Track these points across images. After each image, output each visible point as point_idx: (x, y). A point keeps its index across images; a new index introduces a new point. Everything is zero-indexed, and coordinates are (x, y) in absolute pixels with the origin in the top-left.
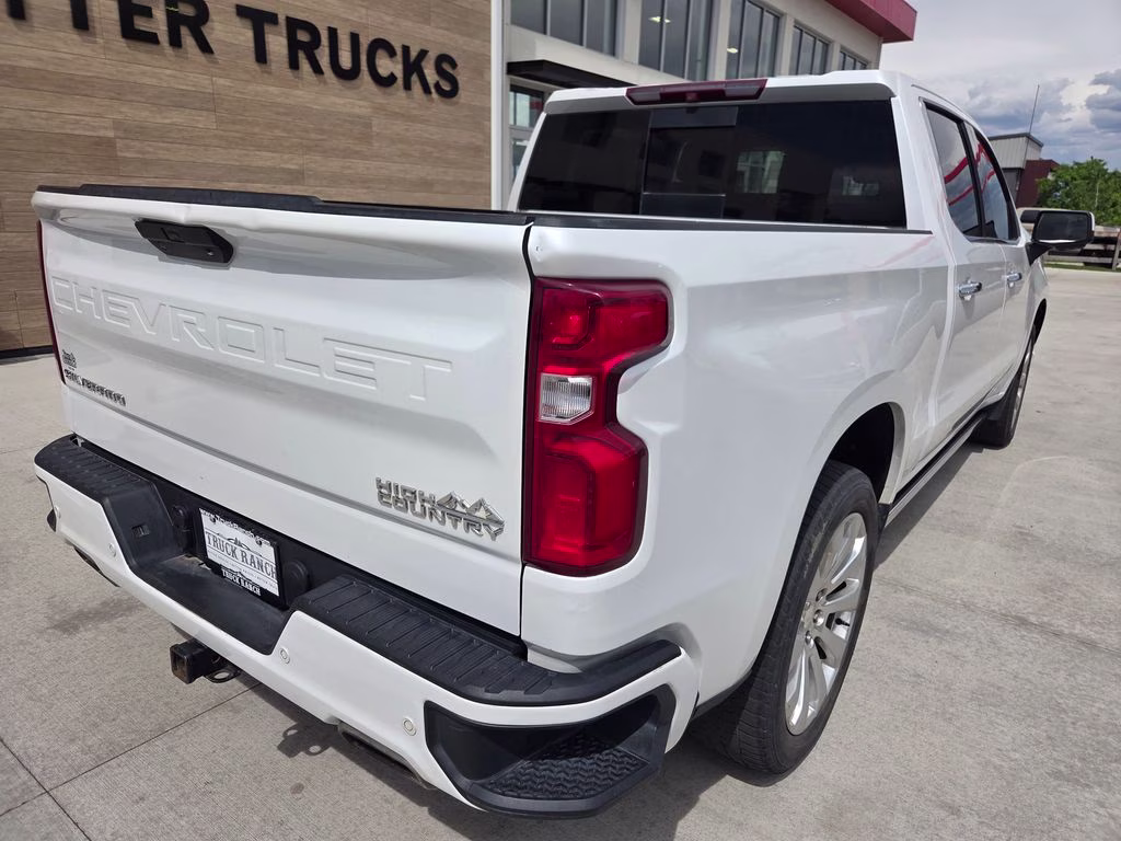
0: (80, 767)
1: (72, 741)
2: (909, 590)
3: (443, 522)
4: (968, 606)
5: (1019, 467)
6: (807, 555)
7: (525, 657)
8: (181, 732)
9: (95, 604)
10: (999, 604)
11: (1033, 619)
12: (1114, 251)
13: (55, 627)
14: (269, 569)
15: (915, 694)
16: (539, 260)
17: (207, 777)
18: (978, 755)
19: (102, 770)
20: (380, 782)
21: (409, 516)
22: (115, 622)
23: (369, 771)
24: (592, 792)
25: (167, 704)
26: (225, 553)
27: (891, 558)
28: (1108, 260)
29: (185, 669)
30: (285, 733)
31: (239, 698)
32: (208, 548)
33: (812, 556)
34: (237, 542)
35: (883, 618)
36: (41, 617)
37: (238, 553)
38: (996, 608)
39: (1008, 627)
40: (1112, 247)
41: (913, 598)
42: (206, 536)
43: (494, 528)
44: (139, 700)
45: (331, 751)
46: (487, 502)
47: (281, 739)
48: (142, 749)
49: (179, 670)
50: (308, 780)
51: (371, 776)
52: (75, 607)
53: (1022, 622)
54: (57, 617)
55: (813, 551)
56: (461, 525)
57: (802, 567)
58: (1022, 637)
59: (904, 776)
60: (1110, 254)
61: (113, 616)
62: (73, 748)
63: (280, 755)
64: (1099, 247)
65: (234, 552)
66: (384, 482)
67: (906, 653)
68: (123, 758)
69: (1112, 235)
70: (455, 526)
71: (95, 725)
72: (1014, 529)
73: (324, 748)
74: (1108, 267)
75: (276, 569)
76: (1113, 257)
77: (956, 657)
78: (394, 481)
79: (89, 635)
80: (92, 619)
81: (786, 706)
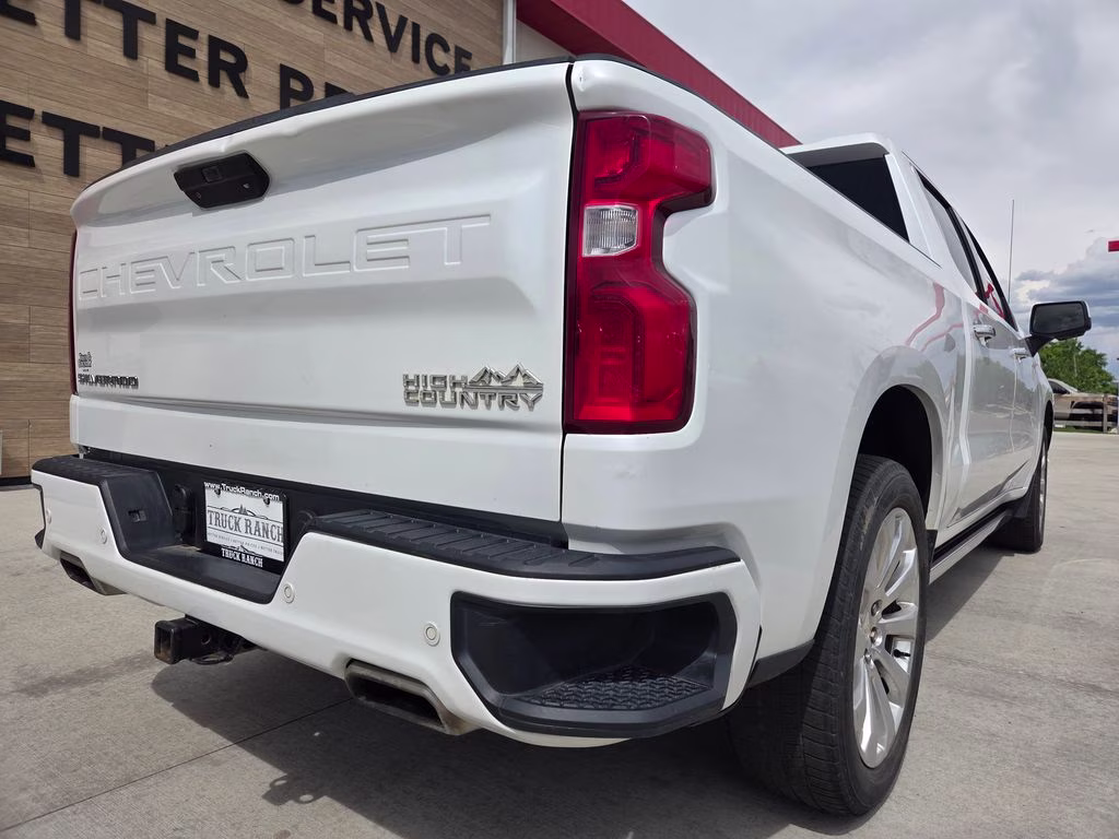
0: (28, 814)
1: (24, 789)
2: (965, 663)
3: (474, 405)
4: (1032, 676)
5: (1055, 567)
6: (861, 526)
7: (565, 545)
8: (151, 781)
9: (70, 671)
10: (1066, 674)
11: (1106, 686)
12: (1102, 415)
13: (22, 691)
14: (275, 531)
15: (993, 751)
16: (582, 90)
17: (177, 824)
18: (1079, 806)
19: (54, 816)
20: (381, 829)
21: (438, 411)
22: (88, 687)
23: (369, 817)
24: (649, 705)
25: (137, 757)
26: (227, 529)
27: (938, 637)
28: (1098, 424)
29: (169, 652)
30: (272, 785)
31: (220, 752)
32: (208, 530)
33: (866, 527)
34: (243, 511)
35: (942, 685)
36: (8, 683)
37: (242, 524)
38: (1064, 678)
39: (1080, 693)
40: (1099, 411)
41: (970, 669)
42: (208, 515)
43: (532, 396)
44: (106, 754)
45: (325, 799)
46: (524, 367)
47: (267, 788)
48: (103, 797)
49: (162, 655)
50: (295, 827)
51: (371, 823)
52: (46, 674)
53: (1096, 689)
54: (25, 682)
55: (867, 523)
56: (495, 403)
57: (857, 539)
58: (1099, 702)
59: (999, 825)
60: (1099, 418)
61: (87, 682)
62: (24, 796)
63: (265, 804)
64: (1088, 411)
65: (237, 524)
66: (411, 377)
67: (975, 716)
68: (80, 806)
69: (1097, 400)
70: (488, 406)
71: (52, 776)
72: (1064, 615)
73: (317, 797)
74: (1100, 430)
75: (284, 529)
76: (1102, 420)
77: (1031, 719)
78: (421, 374)
79: (58, 697)
80: (63, 684)
81: (855, 714)
